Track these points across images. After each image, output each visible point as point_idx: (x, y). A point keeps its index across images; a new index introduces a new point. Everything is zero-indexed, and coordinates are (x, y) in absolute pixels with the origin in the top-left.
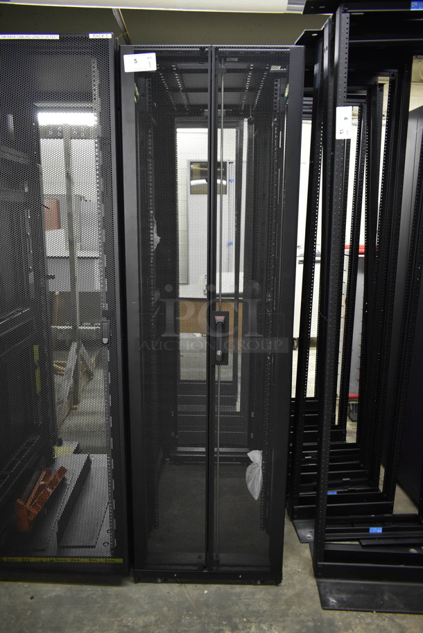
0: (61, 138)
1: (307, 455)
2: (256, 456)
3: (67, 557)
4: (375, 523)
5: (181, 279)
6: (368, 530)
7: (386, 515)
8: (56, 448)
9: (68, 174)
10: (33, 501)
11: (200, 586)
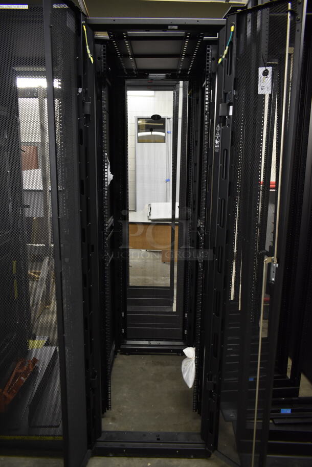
0: (36, 98)
1: (230, 347)
2: (190, 352)
3: (36, 436)
4: (285, 405)
5: (130, 208)
6: (279, 411)
7: (294, 398)
8: (30, 341)
9: (41, 125)
10: (10, 387)
11: (145, 459)
